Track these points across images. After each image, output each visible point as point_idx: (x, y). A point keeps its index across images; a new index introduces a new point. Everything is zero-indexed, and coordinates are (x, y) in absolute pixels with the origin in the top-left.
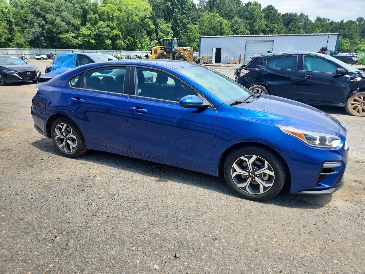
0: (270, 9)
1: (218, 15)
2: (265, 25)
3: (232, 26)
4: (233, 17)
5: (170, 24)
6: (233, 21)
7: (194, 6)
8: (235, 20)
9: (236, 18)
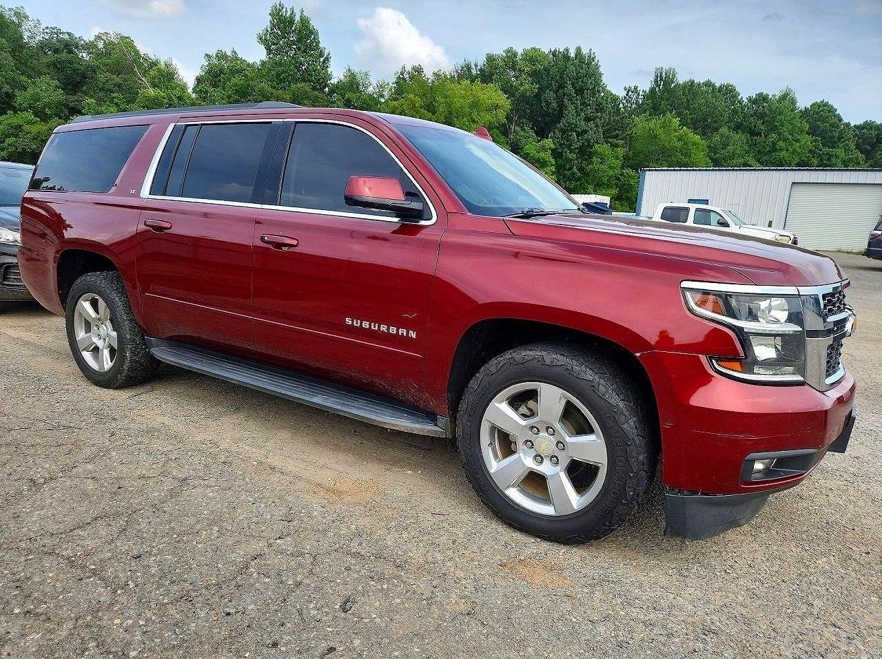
0: (823, 111)
1: (676, 121)
2: (810, 151)
3: (713, 149)
4: (716, 130)
5: (549, 143)
6: (717, 138)
7: (615, 99)
8: (722, 136)
9: (724, 130)
